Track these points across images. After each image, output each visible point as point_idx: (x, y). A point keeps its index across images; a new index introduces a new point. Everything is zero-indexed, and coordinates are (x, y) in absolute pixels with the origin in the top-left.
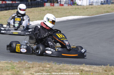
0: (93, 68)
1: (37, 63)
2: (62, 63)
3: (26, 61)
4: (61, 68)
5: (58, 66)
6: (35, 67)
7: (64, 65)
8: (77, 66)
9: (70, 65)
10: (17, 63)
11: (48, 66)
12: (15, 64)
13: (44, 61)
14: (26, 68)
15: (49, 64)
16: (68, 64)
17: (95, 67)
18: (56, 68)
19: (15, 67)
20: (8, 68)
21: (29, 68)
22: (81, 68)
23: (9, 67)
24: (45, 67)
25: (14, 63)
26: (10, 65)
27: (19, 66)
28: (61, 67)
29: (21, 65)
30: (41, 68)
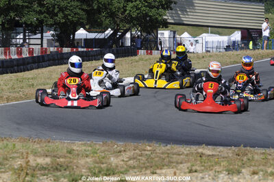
0: (219, 150)
1: (131, 145)
2: (170, 144)
3: (114, 142)
4: (169, 152)
5: (163, 148)
6: (129, 150)
7: (173, 146)
8: (194, 148)
9: (182, 146)
10: (100, 144)
11: (149, 148)
12: (98, 147)
13: (142, 141)
14: (114, 152)
15: (150, 146)
16: (178, 146)
17: (221, 148)
18: (161, 151)
19: (98, 152)
20: (88, 153)
21: (120, 152)
22: (200, 150)
23: (88, 150)
24: (145, 150)
25: (95, 144)
26: (90, 148)
27: (103, 148)
28: (169, 150)
29: (107, 148)
30: (137, 151)
